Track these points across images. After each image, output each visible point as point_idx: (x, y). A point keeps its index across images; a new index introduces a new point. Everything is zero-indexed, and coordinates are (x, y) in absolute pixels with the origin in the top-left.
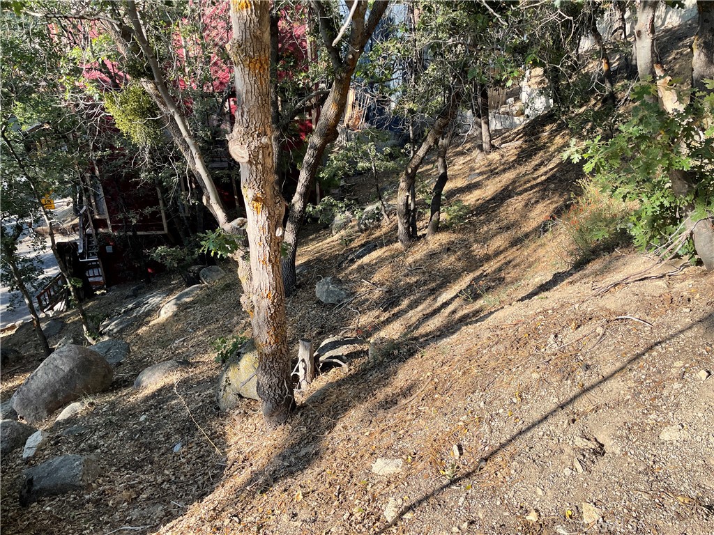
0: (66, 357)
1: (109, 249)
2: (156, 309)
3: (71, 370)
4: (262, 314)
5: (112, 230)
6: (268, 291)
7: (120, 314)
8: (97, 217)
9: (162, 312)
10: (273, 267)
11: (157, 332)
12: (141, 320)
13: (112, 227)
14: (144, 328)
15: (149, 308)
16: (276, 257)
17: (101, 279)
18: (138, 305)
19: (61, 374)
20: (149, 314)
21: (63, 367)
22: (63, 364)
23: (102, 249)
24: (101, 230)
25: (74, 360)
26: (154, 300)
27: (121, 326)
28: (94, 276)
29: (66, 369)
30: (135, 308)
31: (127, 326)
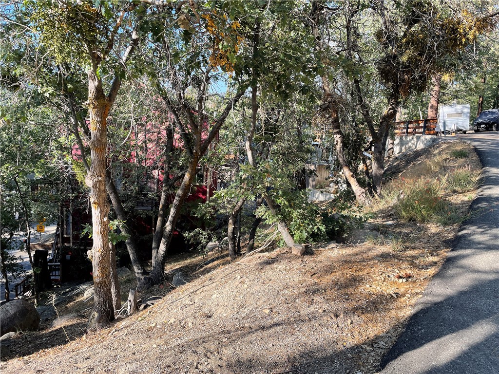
0: (14, 305)
1: (68, 257)
2: (82, 293)
3: (15, 314)
4: (96, 261)
5: (73, 244)
6: (99, 249)
7: (60, 294)
8: (65, 236)
9: (85, 294)
10: (102, 236)
11: (78, 305)
12: (71, 299)
13: (73, 242)
14: (71, 303)
15: (79, 291)
16: (104, 231)
17: (58, 278)
18: (73, 290)
19: (9, 315)
20: (77, 295)
21: (10, 311)
22: (11, 310)
23: (64, 257)
24: (66, 244)
25: (18, 307)
26: (82, 287)
27: (58, 302)
28: (55, 276)
29: (12, 312)
30: (71, 291)
31: (62, 302)
